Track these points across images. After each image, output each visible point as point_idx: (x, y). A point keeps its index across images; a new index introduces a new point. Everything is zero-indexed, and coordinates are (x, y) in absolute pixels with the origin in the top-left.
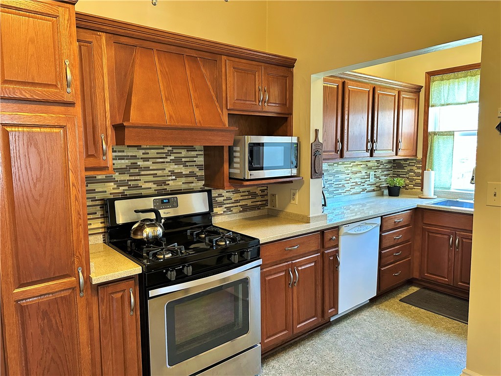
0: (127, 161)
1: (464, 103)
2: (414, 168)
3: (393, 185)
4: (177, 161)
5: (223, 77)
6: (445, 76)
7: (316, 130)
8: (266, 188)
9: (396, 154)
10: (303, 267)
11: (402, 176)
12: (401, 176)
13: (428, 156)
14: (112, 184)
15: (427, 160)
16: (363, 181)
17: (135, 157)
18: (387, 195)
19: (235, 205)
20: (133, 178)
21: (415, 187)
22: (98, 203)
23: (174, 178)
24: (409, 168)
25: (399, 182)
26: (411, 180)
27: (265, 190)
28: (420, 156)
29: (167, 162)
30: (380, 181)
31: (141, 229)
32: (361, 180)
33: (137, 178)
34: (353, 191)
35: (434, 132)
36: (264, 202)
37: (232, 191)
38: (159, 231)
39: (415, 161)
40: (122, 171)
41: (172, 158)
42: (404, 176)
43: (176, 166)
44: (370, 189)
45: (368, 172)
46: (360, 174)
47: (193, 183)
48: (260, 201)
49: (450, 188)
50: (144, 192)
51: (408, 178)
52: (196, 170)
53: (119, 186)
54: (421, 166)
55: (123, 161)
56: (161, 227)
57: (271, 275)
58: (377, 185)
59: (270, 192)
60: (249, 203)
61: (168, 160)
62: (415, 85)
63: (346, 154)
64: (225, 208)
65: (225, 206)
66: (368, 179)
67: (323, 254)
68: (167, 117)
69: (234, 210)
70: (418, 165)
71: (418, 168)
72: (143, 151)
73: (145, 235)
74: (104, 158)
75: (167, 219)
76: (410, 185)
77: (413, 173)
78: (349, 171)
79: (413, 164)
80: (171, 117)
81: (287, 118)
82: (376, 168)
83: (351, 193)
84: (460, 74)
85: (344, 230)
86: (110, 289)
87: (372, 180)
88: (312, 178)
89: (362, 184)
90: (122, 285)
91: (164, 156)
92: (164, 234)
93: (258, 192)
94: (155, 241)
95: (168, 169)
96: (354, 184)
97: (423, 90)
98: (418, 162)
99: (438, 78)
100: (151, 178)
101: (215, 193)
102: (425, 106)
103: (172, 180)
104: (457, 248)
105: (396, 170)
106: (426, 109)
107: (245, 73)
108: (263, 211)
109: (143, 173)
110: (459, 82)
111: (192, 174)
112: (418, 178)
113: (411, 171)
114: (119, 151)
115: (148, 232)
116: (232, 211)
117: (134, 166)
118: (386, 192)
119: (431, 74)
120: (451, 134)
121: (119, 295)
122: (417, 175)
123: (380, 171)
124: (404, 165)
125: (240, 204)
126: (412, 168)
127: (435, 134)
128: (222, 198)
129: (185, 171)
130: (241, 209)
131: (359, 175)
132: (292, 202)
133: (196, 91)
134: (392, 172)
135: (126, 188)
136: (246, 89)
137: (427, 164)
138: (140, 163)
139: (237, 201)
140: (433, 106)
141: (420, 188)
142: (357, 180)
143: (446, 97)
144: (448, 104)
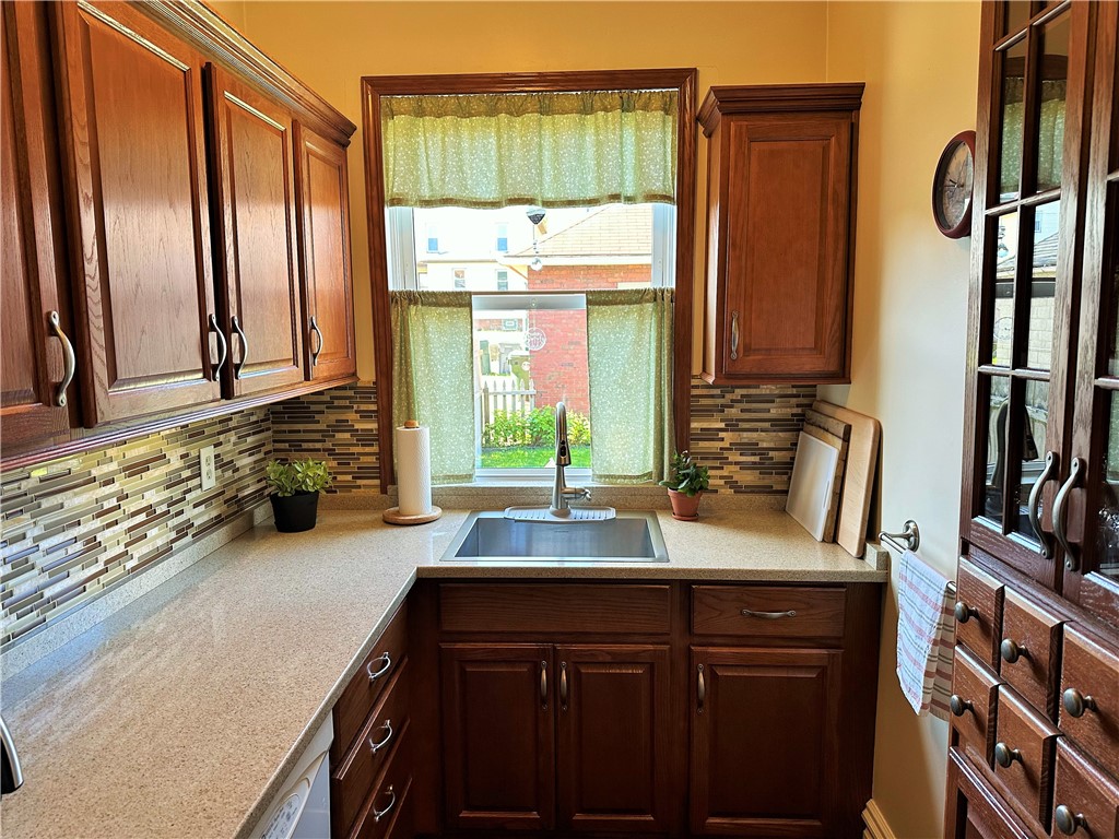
1: (495, 204)
2: (351, 416)
3: (290, 488)
6: (428, 101)
9: (307, 378)
11: (311, 446)
12: (305, 445)
13: (395, 373)
15: (396, 389)
16: (176, 492)
18: (268, 529)
21: (359, 482)
24: (332, 417)
25: (312, 472)
26: (344, 460)
28: (367, 375)
30: (237, 475)
32: (166, 494)
34: (140, 551)
35: (409, 294)
39: (351, 393)
42: (318, 445)
44: (205, 518)
45: (193, 454)
46: (164, 469)
49: (470, 476)
51: (331, 452)
54: (373, 407)
58: (228, 495)
62: (338, 114)
66: (195, 482)
70: (364, 407)
71: (365, 415)
76: (340, 478)
77: (347, 435)
79: (347, 403)
82: (218, 428)
83: (130, 564)
84: (476, 101)
87: (210, 480)
89: (174, 510)
96: (142, 517)
97: (356, 141)
98: (364, 393)
99: (405, 104)
102: (369, 198)
105: (285, 427)
106: (375, 208)
110: (473, 129)
112: (367, 449)
113: (341, 426)
118: (262, 513)
119: (381, 88)
120: (459, 301)
122: (364, 439)
123: (233, 439)
124: (313, 408)
126: (344, 417)
127: (413, 298)
131: (157, 473)
134: (270, 433)
137: (395, 402)
140: (396, 202)
141: (377, 482)
142: (152, 497)
143: (436, 175)
144: (446, 202)
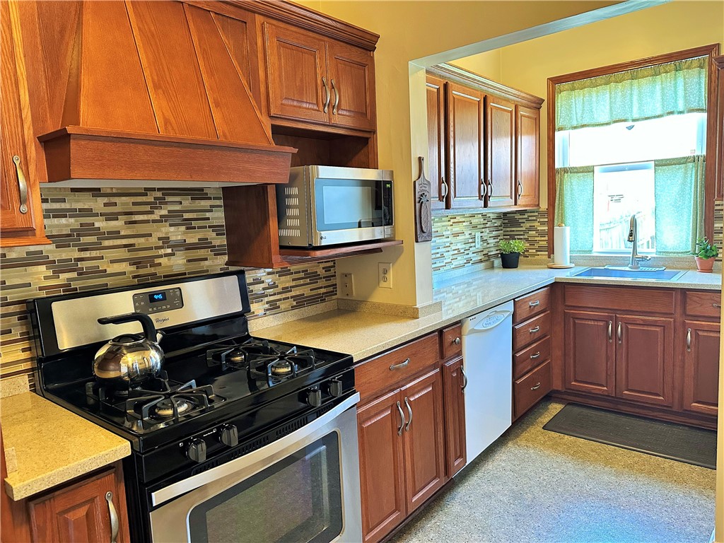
0: (72, 220)
1: (607, 124)
2: (536, 224)
3: (508, 250)
4: (174, 218)
5: (260, 55)
6: (577, 83)
7: (420, 158)
8: (331, 264)
9: (516, 204)
10: (417, 397)
11: (519, 237)
12: (516, 237)
13: (556, 204)
14: (43, 268)
15: (556, 211)
16: (467, 246)
17: (88, 212)
18: (499, 268)
19: (284, 296)
20: (87, 254)
21: (539, 253)
22: (12, 309)
23: (169, 251)
24: (528, 225)
25: (518, 246)
26: (532, 243)
27: (332, 267)
28: (544, 205)
29: (154, 221)
30: (488, 246)
31: (114, 356)
32: (464, 246)
33: (94, 254)
34: (455, 263)
35: (565, 168)
36: (331, 289)
37: (277, 273)
38: (154, 358)
39: (536, 214)
40: (61, 241)
41: (164, 212)
42: (522, 237)
43: (172, 229)
44: (476, 259)
45: (473, 234)
46: (463, 237)
47: (206, 259)
48: (325, 287)
49: (591, 251)
50: (110, 282)
51: (527, 240)
52: (211, 235)
53: (56, 273)
54: (546, 220)
55: (63, 221)
56: (157, 349)
57: (370, 418)
58: (484, 253)
59: (339, 270)
60: (306, 291)
61: (156, 216)
62: (535, 97)
63: (453, 202)
64: (267, 303)
65: (266, 299)
66: (473, 244)
67: (442, 368)
68: (159, 122)
69: (283, 306)
70: (542, 220)
71: (542, 223)
72: (106, 200)
73: (124, 370)
74: (24, 208)
75: (166, 331)
76: (530, 251)
77: (534, 232)
78: (449, 233)
79: (535, 218)
80: (167, 122)
81: (367, 139)
82: (483, 226)
83: (453, 266)
84: (599, 79)
85: (469, 325)
86: (60, 503)
87: (479, 245)
88: (417, 241)
89: (466, 252)
90: (89, 489)
91: (148, 208)
92: (165, 362)
93: (321, 271)
94: (148, 380)
95: (156, 235)
96: (456, 252)
97: (544, 105)
98: (542, 214)
99: (566, 87)
100: (123, 253)
101: (249, 277)
102: (549, 129)
103: (166, 255)
104: (620, 340)
105: (508, 229)
106: (551, 133)
107: (298, 50)
108: (329, 305)
109: (106, 243)
110: (598, 92)
111: (204, 244)
112: (543, 239)
113: (531, 228)
114: (54, 201)
115: (131, 362)
116: (279, 307)
117: (88, 229)
118: (498, 262)
119: (555, 81)
120: (589, 170)
121: (82, 512)
122: (542, 234)
123: (488, 231)
124: (520, 221)
125: (293, 294)
126: (533, 225)
127: (565, 170)
128: (262, 286)
129: (193, 238)
130: (295, 303)
131: (461, 238)
132: (383, 284)
133: (213, 75)
134: (502, 232)
135: (74, 275)
136: (302, 80)
137: (556, 217)
138: (100, 223)
139: (286, 290)
140: (560, 129)
141: (547, 253)
142: (459, 246)
143: (579, 115)
144: (583, 126)
